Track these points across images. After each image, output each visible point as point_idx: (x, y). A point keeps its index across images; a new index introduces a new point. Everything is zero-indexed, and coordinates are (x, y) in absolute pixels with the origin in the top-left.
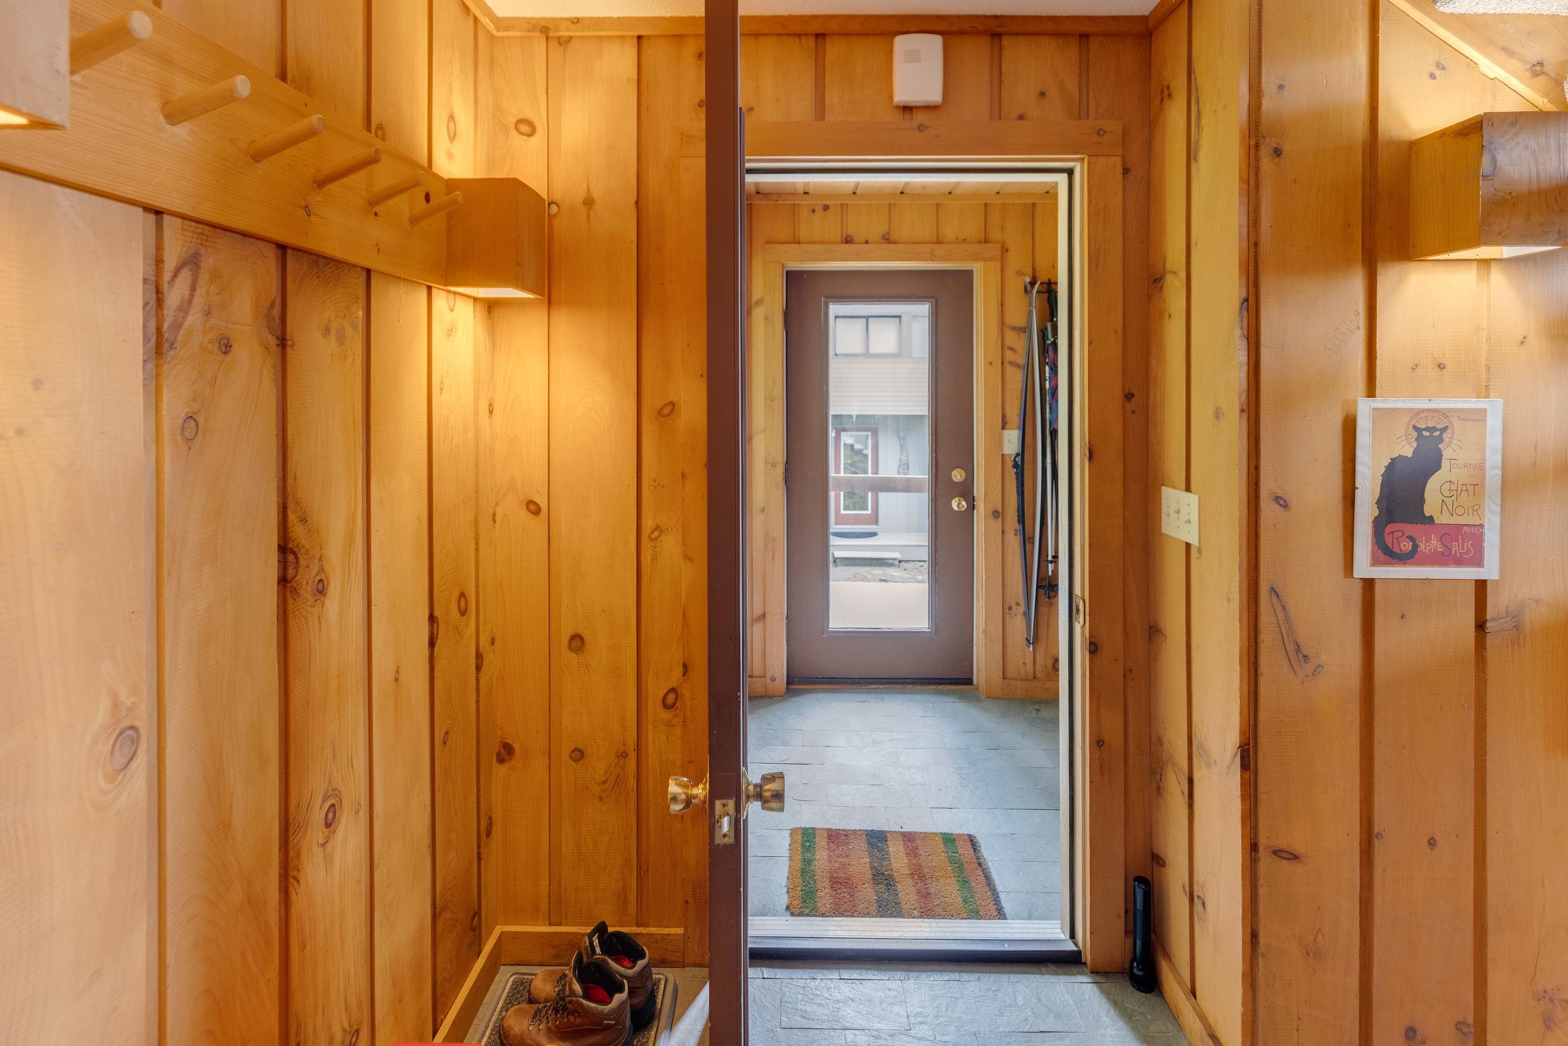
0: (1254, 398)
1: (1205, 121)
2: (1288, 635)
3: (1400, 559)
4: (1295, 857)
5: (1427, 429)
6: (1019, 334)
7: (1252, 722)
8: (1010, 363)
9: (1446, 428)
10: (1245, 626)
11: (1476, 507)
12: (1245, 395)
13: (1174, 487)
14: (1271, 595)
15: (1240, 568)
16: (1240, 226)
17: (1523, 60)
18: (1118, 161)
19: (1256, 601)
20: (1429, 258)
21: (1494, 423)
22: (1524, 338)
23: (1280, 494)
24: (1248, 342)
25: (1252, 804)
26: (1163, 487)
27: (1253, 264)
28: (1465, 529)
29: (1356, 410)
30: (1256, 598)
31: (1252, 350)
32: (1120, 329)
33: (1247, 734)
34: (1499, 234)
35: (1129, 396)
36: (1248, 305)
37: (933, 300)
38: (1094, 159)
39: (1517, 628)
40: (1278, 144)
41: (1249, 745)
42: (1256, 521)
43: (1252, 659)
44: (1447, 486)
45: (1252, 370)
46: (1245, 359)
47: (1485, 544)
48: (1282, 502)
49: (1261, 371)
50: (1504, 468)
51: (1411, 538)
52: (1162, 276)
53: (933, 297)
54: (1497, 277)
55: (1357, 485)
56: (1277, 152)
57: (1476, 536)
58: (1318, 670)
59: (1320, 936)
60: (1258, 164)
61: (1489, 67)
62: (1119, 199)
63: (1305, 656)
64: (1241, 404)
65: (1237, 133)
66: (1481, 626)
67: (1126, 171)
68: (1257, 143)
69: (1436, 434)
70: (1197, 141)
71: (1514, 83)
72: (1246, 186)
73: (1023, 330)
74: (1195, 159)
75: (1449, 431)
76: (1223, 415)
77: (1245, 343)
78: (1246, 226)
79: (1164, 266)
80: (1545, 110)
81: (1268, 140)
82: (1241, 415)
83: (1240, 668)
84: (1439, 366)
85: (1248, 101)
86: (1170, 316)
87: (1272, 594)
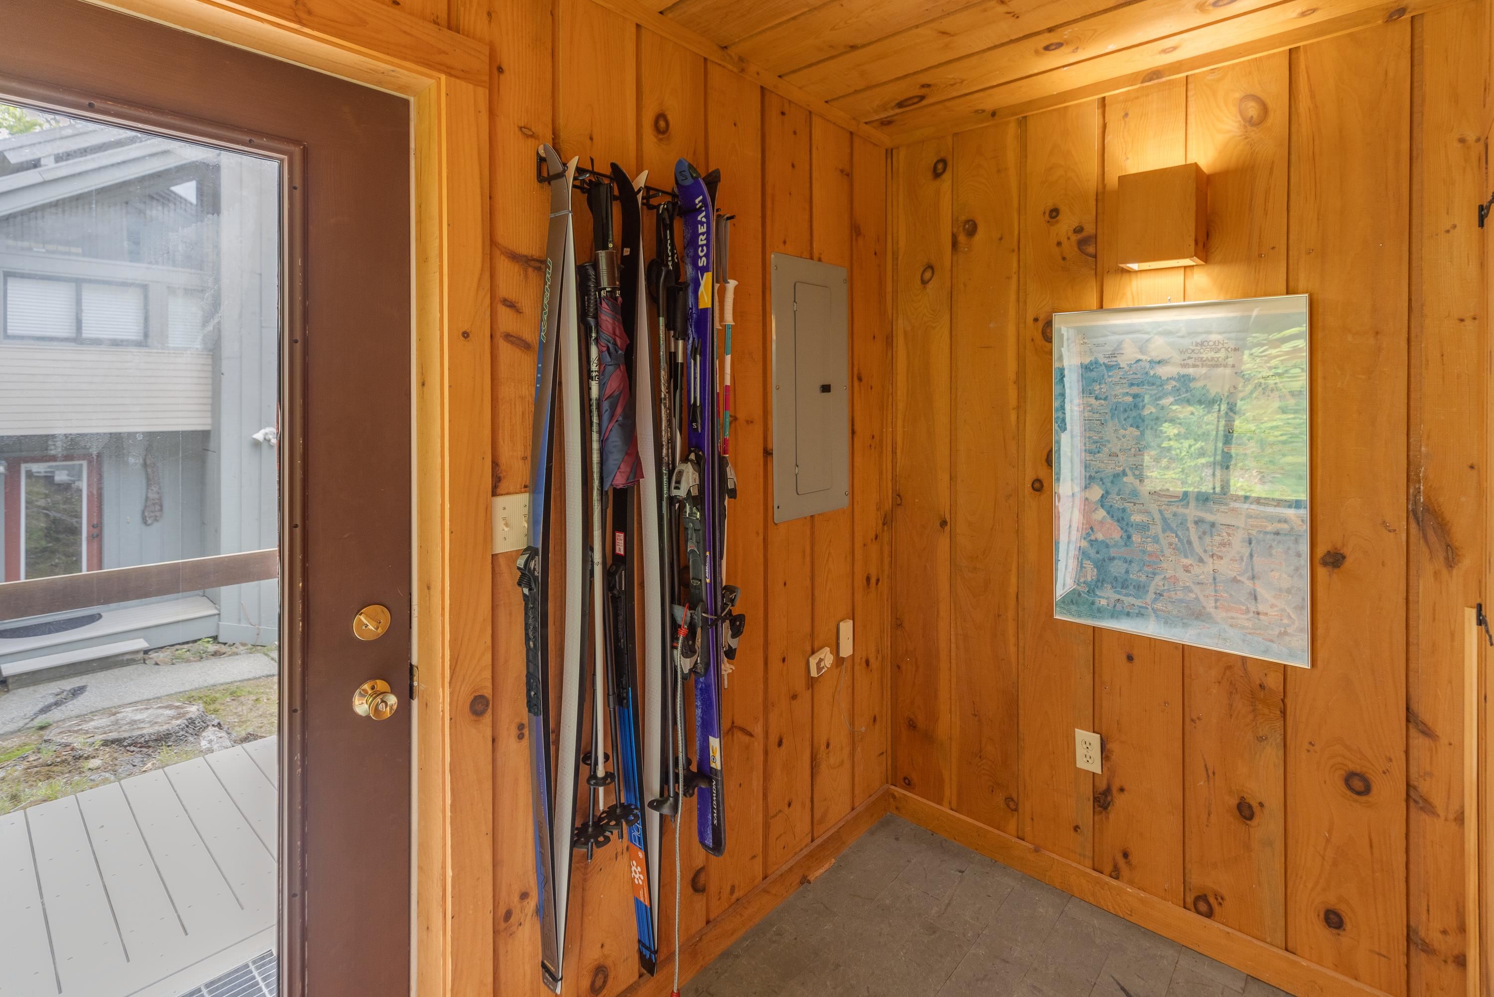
6: (526, 271)
8: (508, 337)
37: (297, 150)
53: (296, 142)
73: (537, 264)
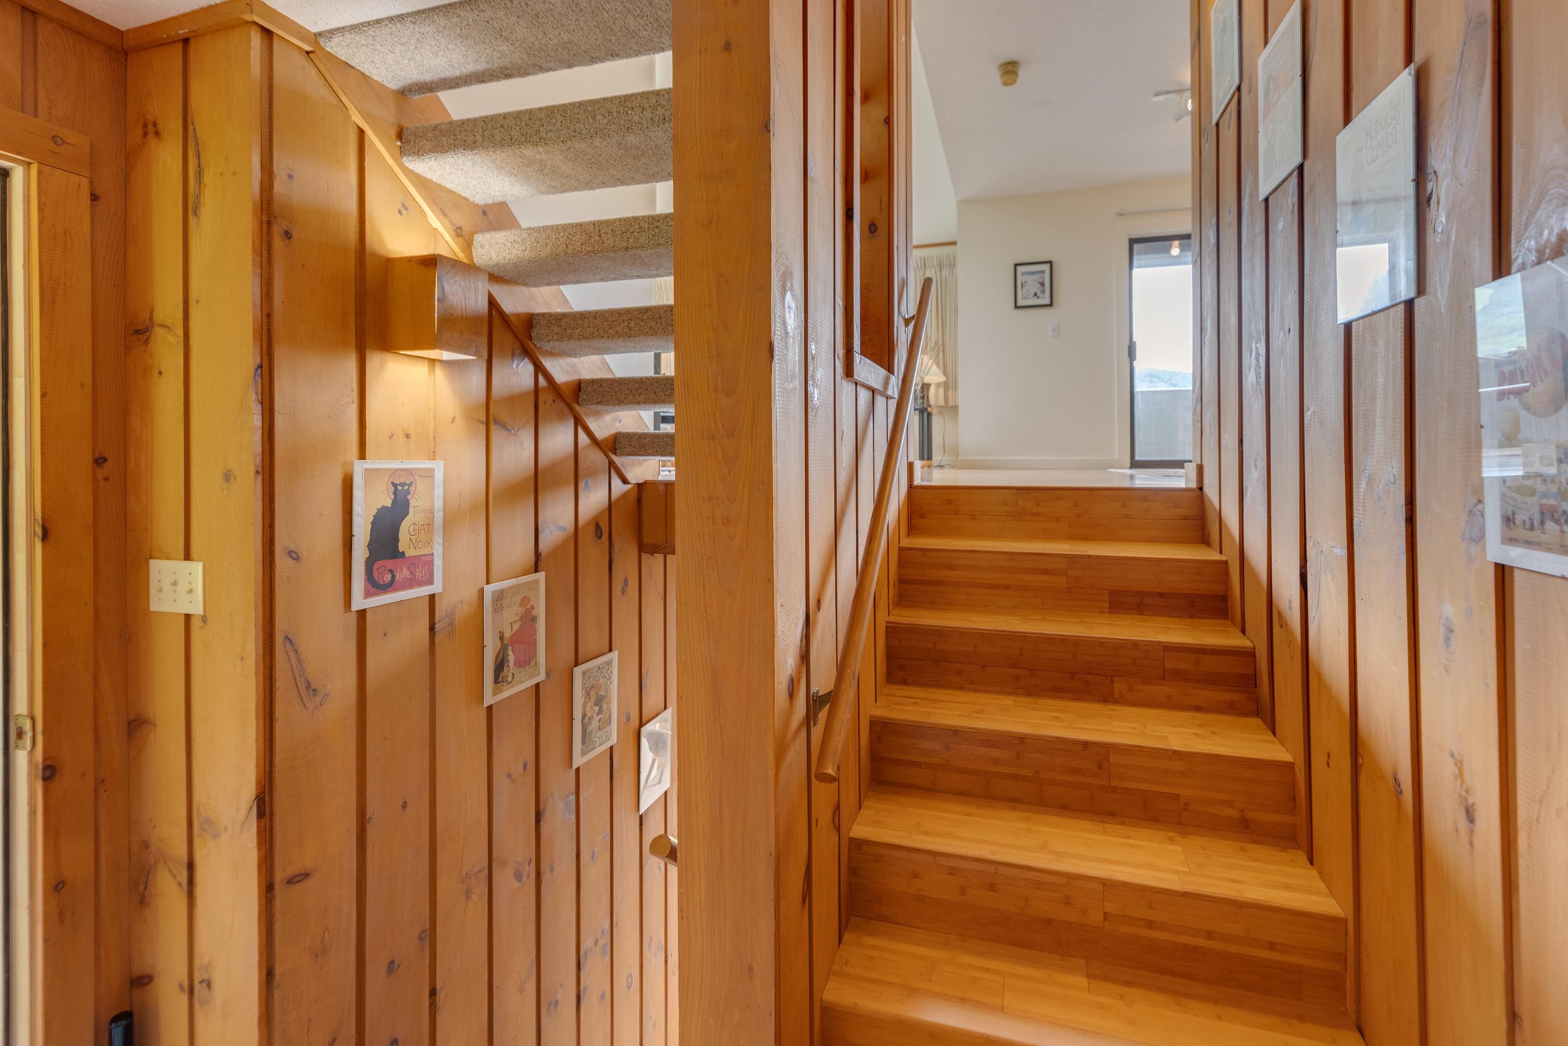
0: (268, 461)
1: (207, 178)
2: (300, 676)
3: (383, 589)
4: (306, 876)
5: (401, 484)
7: (267, 769)
9: (412, 482)
10: (261, 678)
11: (429, 541)
12: (259, 458)
13: (168, 558)
14: (285, 643)
15: (256, 625)
16: (254, 295)
17: (451, 222)
18: (85, 182)
19: (271, 653)
20: (401, 352)
21: (439, 476)
22: (454, 418)
23: (293, 547)
24: (262, 407)
25: (268, 847)
26: (151, 561)
27: (266, 334)
28: (423, 558)
29: (352, 470)
30: (271, 650)
31: (267, 415)
32: (88, 381)
33: (263, 783)
34: (447, 342)
35: (100, 461)
36: (262, 371)
38: (47, 170)
39: (451, 624)
40: (289, 228)
41: (264, 792)
42: (271, 576)
43: (268, 709)
44: (412, 527)
45: (266, 434)
46: (259, 423)
47: (435, 567)
48: (294, 556)
49: (276, 435)
50: (444, 511)
51: (391, 571)
52: (147, 328)
54: (439, 372)
55: (354, 533)
56: (288, 235)
57: (428, 561)
58: (325, 699)
59: (326, 934)
60: (270, 241)
61: (434, 221)
62: (86, 226)
63: (314, 690)
64: (257, 466)
65: (250, 204)
66: (432, 628)
67: (93, 198)
68: (269, 220)
69: (406, 488)
70: (198, 197)
71: (447, 236)
72: (259, 258)
74: (195, 214)
75: (413, 485)
76: (235, 478)
77: (259, 407)
78: (259, 296)
79: (151, 318)
80: (462, 260)
81: (279, 221)
82: (256, 477)
83: (257, 722)
84: (407, 436)
85: (260, 177)
86: (160, 373)
87: (286, 641)
